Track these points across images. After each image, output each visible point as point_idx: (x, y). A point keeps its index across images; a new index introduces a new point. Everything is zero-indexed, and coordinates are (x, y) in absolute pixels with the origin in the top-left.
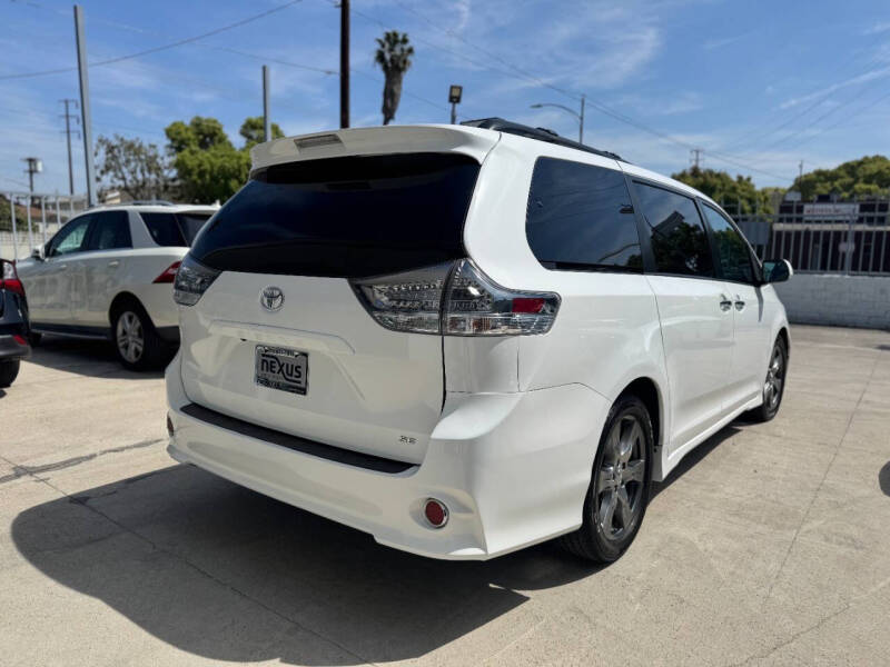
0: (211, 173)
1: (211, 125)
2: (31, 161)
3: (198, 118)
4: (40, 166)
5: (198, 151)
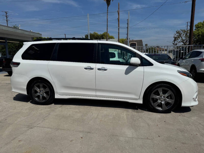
5: (200, 30)
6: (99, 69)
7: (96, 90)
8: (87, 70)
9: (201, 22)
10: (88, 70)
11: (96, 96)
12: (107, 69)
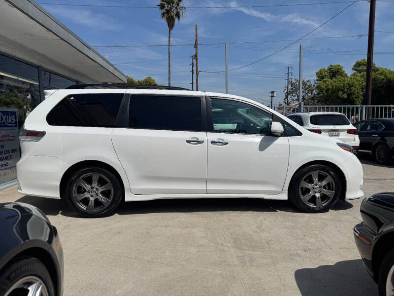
0: (332, 90)
1: (337, 67)
2: (272, 92)
3: (331, 66)
4: (275, 94)
5: (327, 80)
6: (213, 142)
7: (207, 181)
8: (190, 145)
9: (324, 69)
10: (193, 144)
11: (207, 192)
12: (227, 142)
